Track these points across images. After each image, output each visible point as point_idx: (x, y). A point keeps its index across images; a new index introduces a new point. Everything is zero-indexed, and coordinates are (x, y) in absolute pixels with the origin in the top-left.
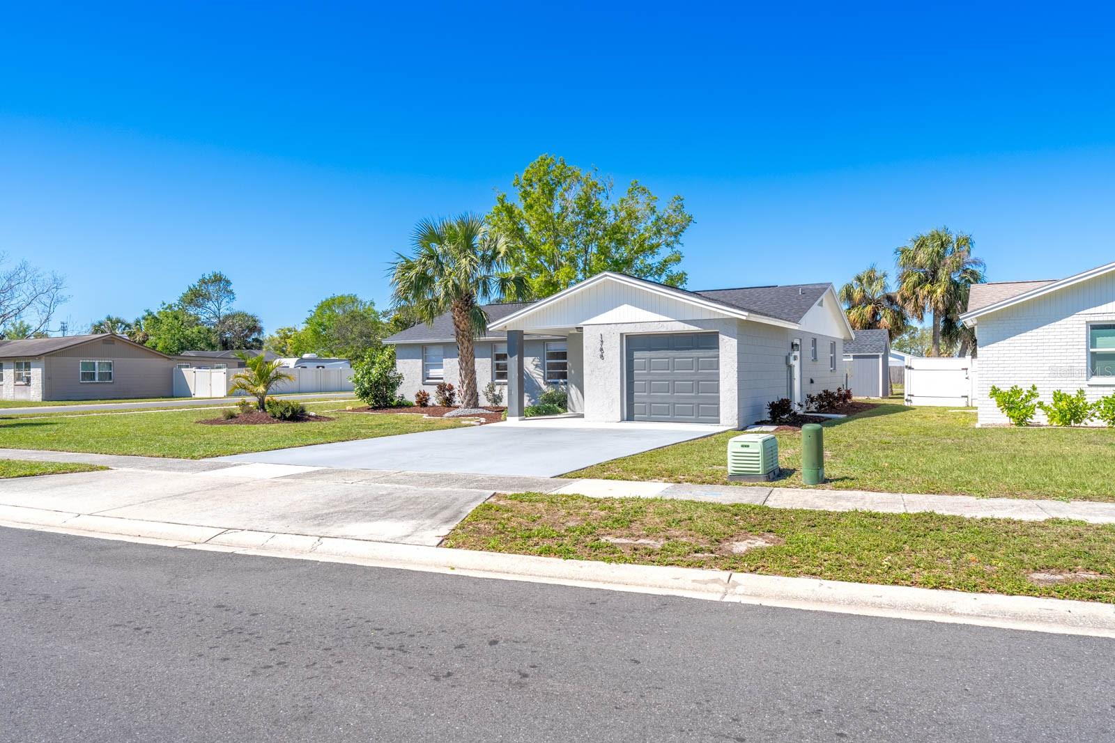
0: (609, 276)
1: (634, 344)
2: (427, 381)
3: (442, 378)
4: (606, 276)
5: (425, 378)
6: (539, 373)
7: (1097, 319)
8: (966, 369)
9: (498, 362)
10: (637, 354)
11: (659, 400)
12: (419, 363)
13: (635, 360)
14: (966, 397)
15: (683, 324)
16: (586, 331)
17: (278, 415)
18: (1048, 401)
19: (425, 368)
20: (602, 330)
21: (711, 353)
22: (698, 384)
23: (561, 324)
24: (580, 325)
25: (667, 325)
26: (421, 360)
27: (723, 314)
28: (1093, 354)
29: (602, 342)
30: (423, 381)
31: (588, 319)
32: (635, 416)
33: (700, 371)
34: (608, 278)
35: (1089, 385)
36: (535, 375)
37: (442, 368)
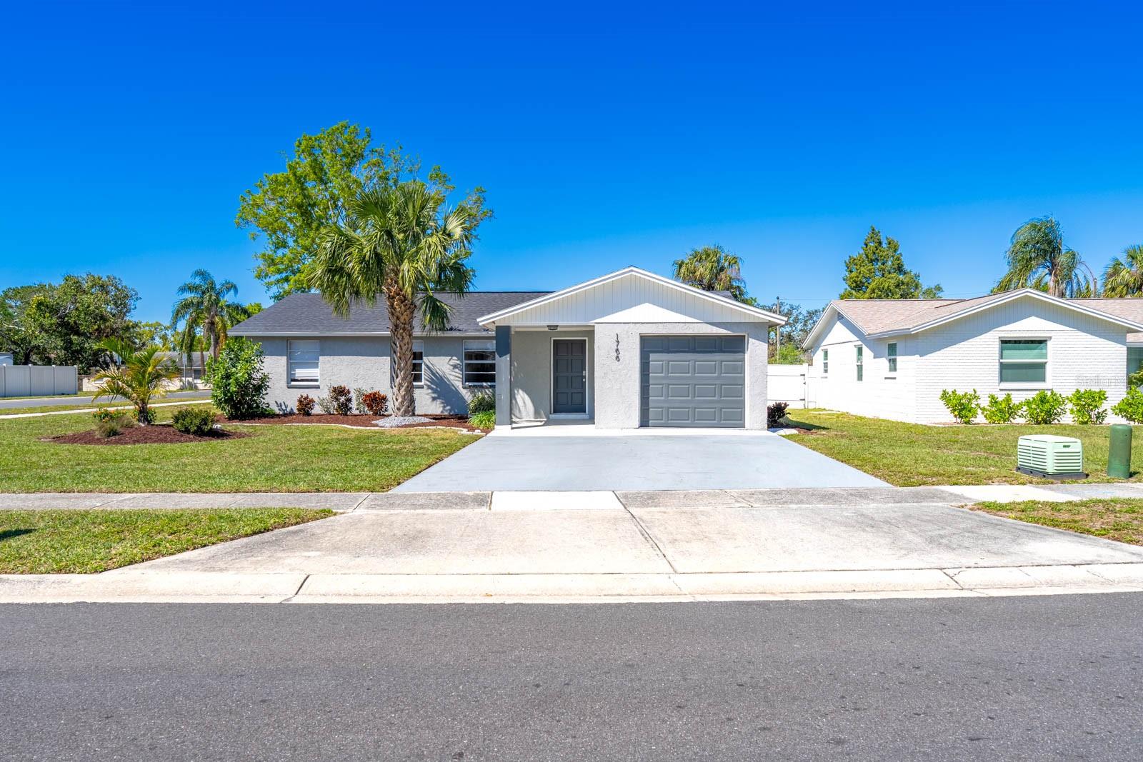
0: (635, 271)
1: (651, 345)
2: (293, 383)
3: (317, 380)
4: (632, 271)
5: (290, 380)
6: (457, 375)
7: (1006, 335)
8: (804, 375)
9: (414, 361)
10: (652, 356)
11: (677, 405)
12: (283, 360)
13: (651, 363)
14: (804, 400)
15: (711, 326)
16: (598, 329)
17: (193, 429)
18: (985, 402)
19: (290, 368)
20: (618, 329)
21: (738, 356)
22: (721, 388)
23: (568, 321)
24: (591, 323)
25: (694, 327)
26: (286, 357)
27: (759, 317)
28: (1001, 363)
29: (618, 342)
30: (288, 383)
31: (601, 317)
32: (650, 422)
33: (723, 375)
34: (633, 273)
35: (1001, 390)
36: (451, 378)
37: (318, 367)
